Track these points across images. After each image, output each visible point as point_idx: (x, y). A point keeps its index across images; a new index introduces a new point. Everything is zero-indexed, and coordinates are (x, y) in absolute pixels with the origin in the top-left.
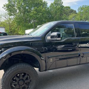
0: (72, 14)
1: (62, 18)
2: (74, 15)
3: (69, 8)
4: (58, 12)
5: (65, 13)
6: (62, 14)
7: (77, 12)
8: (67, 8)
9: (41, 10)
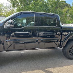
0: (66, 7)
1: (57, 11)
2: (68, 8)
3: (65, 2)
4: (53, 5)
5: (60, 7)
6: (58, 8)
7: (71, 6)
8: (62, 2)
9: (39, 3)
